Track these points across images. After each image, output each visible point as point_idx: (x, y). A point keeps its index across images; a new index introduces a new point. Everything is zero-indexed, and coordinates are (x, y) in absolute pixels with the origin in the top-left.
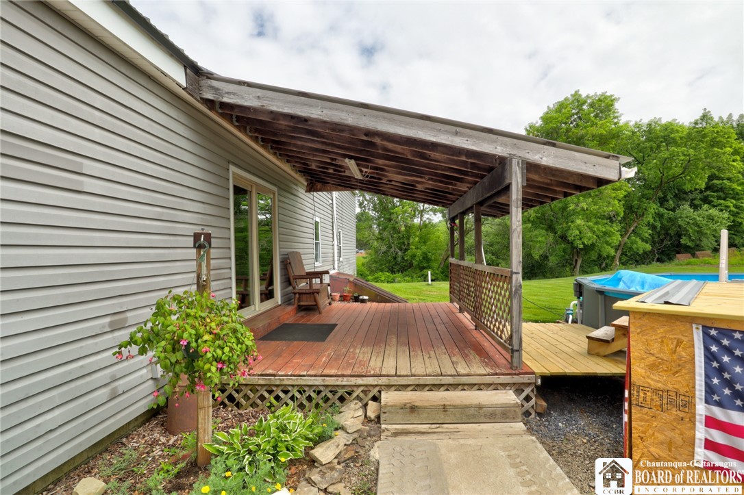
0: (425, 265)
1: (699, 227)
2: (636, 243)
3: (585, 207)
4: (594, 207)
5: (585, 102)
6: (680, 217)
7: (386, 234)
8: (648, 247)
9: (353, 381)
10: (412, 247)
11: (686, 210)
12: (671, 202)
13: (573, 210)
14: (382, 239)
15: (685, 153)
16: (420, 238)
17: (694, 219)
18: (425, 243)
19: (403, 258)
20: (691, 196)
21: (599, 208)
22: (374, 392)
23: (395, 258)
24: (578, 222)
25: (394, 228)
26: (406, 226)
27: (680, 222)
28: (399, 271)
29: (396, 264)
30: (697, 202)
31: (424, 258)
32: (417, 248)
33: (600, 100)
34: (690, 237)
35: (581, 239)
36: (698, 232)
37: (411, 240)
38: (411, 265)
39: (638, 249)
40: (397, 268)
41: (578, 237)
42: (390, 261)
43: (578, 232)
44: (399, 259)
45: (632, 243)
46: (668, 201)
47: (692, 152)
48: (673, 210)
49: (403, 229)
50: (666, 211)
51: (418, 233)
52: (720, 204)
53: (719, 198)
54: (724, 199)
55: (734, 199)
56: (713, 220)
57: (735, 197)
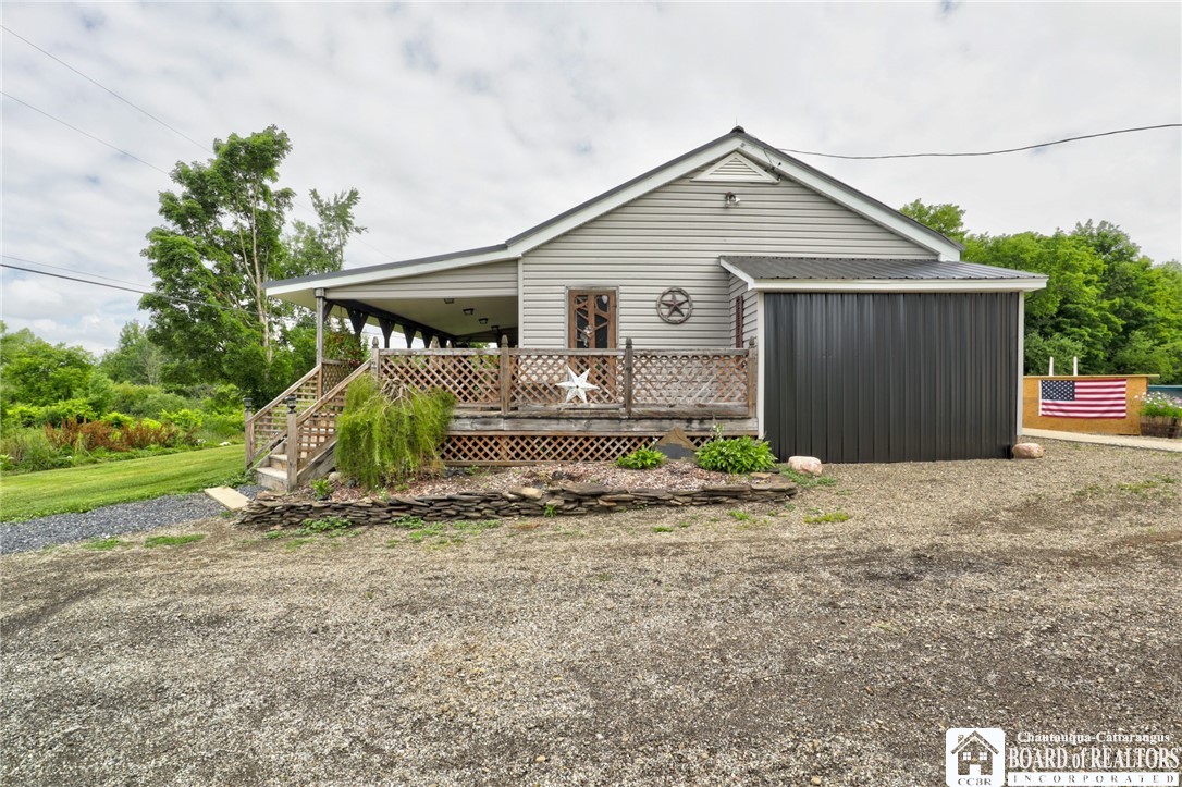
33: (944, 213)
52: (1074, 333)
53: (1073, 325)
54: (1079, 327)
55: (1089, 326)
56: (1065, 351)
57: (1092, 323)
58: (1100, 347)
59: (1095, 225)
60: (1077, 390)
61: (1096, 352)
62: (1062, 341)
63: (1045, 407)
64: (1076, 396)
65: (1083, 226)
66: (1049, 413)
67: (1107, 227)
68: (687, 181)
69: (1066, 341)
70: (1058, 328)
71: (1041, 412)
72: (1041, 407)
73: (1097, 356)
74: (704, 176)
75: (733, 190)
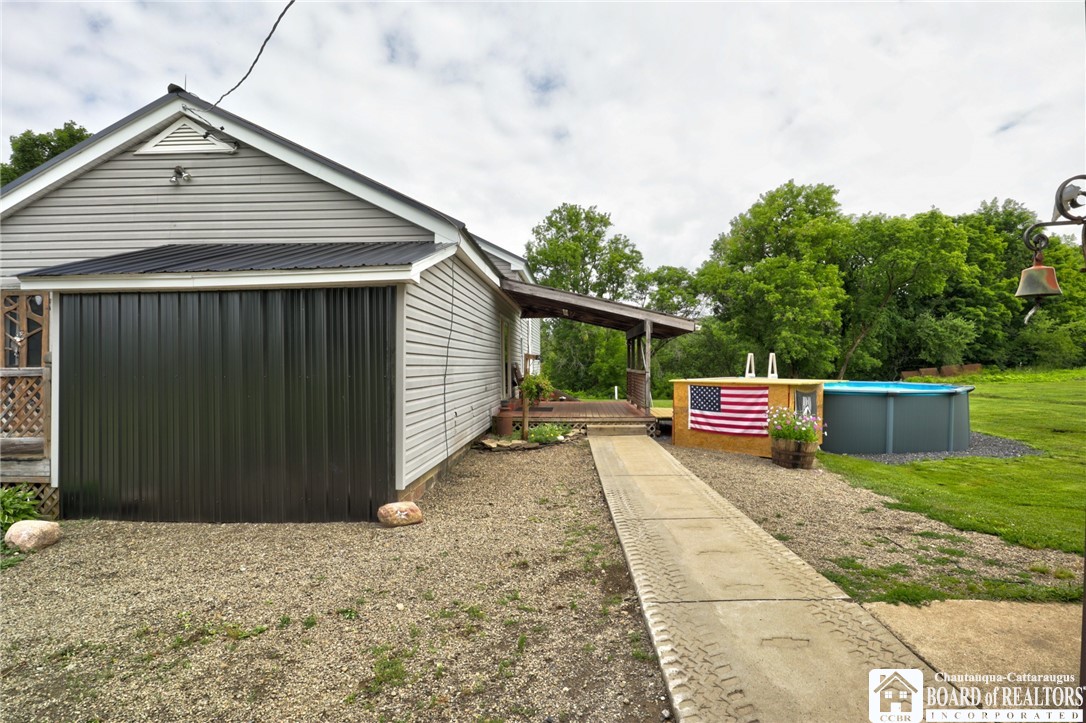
0: (613, 382)
1: (939, 338)
2: (862, 357)
3: (791, 317)
4: (801, 317)
5: (799, 194)
6: (920, 328)
7: (566, 344)
8: (878, 363)
9: (574, 420)
10: (597, 359)
11: (928, 318)
12: (911, 309)
13: (779, 320)
14: (561, 350)
15: (911, 255)
16: (607, 350)
17: (935, 330)
18: (612, 355)
19: (586, 373)
20: (934, 302)
21: (807, 318)
22: (583, 425)
23: (576, 373)
24: (784, 333)
25: (576, 337)
26: (589, 335)
27: (919, 333)
28: (581, 389)
29: (578, 380)
30: (942, 309)
31: (611, 373)
32: (603, 361)
33: (816, 193)
34: (930, 351)
35: (789, 352)
36: (939, 345)
37: (597, 352)
38: (596, 382)
39: (864, 364)
40: (579, 385)
41: (785, 351)
42: (569, 377)
43: (784, 345)
44: (582, 374)
45: (858, 358)
46: (908, 307)
47: (917, 254)
48: (913, 319)
49: (586, 337)
50: (904, 320)
51: (604, 343)
52: (969, 312)
53: (968, 305)
54: (974, 306)
55: (987, 306)
56: (957, 331)
57: (988, 303)
58: (999, 326)
59: (1000, 204)
60: (723, 399)
61: (993, 332)
62: (954, 321)
63: (693, 419)
64: (723, 407)
65: (989, 204)
66: (697, 426)
67: (1012, 206)
68: (129, 156)
69: (959, 322)
70: (952, 307)
71: (690, 425)
72: (690, 418)
73: (995, 335)
74: (149, 148)
75: (184, 164)
